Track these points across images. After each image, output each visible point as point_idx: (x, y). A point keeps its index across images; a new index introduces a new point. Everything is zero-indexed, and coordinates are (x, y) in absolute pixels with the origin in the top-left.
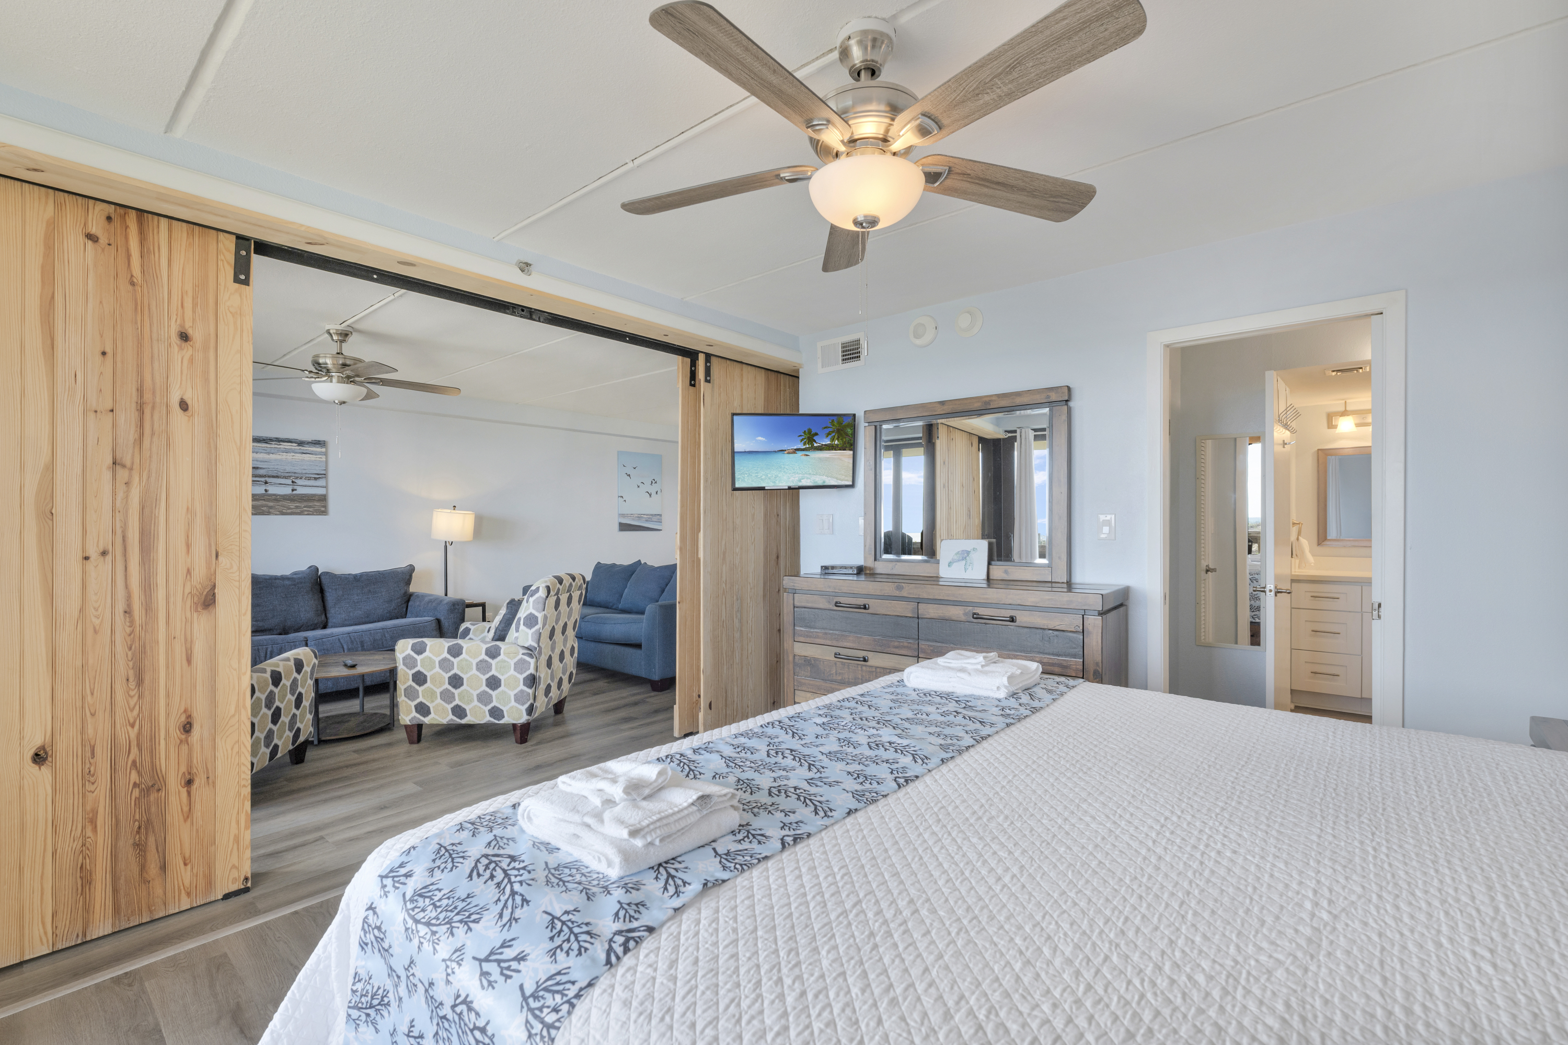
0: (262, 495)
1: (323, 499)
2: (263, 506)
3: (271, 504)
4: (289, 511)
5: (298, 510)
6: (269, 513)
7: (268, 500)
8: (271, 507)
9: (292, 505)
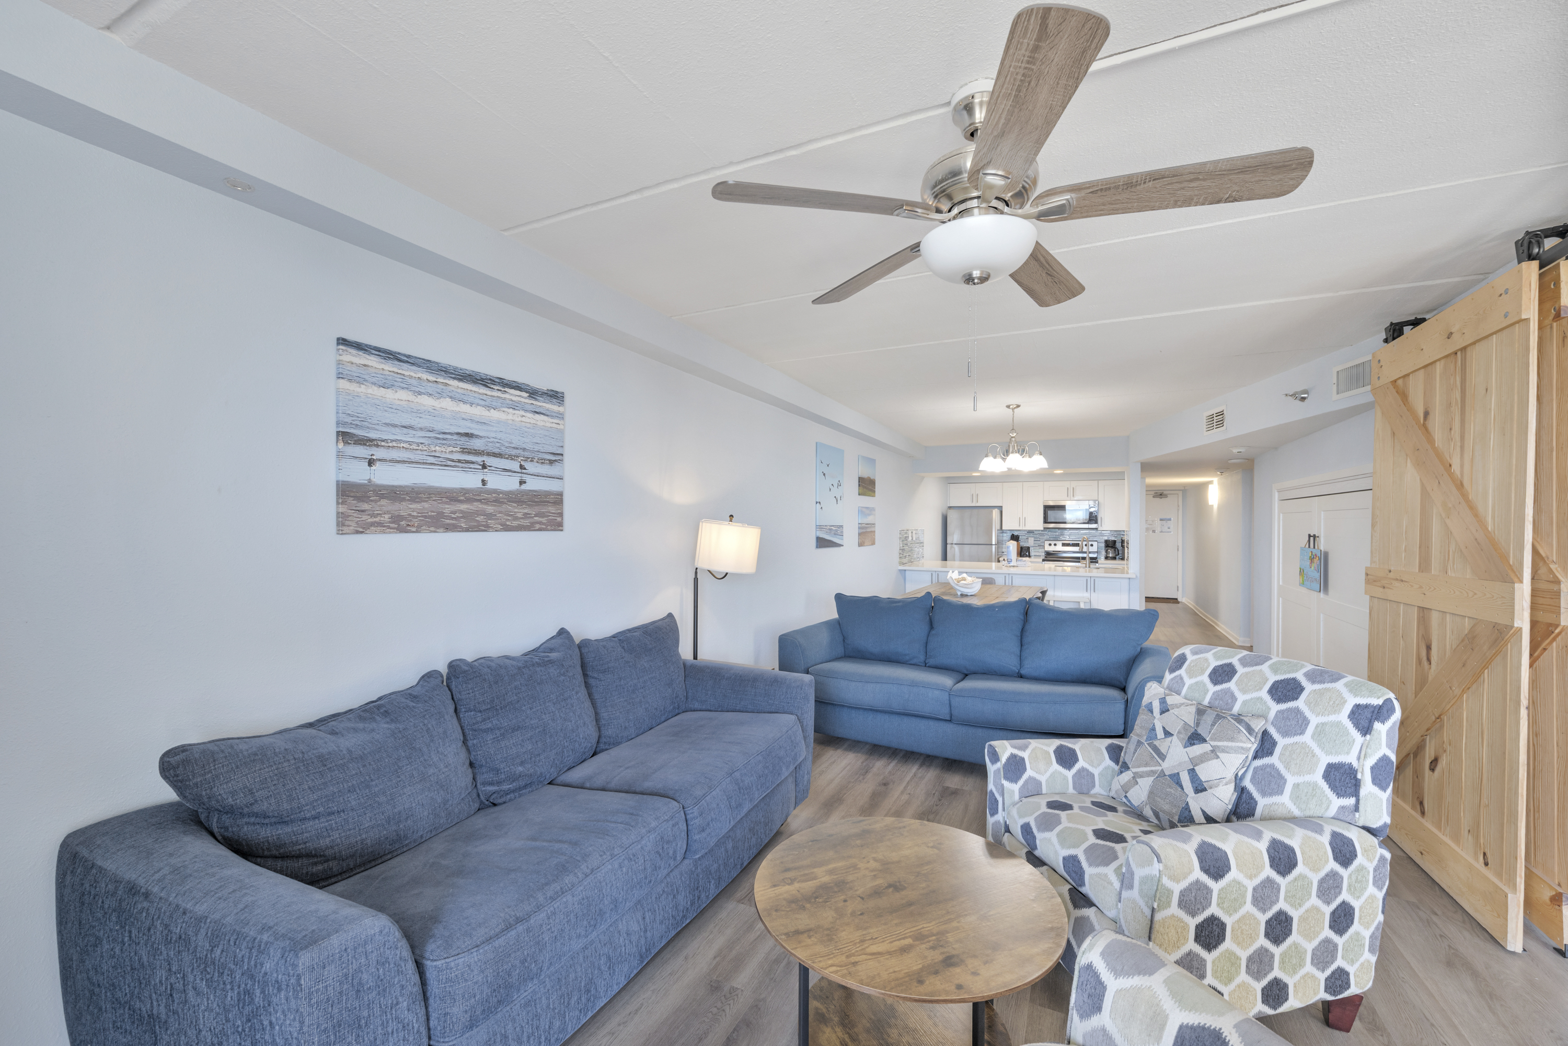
0: (477, 492)
1: (558, 500)
2: (478, 513)
3: (490, 509)
4: (515, 523)
5: (526, 522)
6: (486, 528)
7: (487, 502)
8: (490, 516)
9: (520, 511)
